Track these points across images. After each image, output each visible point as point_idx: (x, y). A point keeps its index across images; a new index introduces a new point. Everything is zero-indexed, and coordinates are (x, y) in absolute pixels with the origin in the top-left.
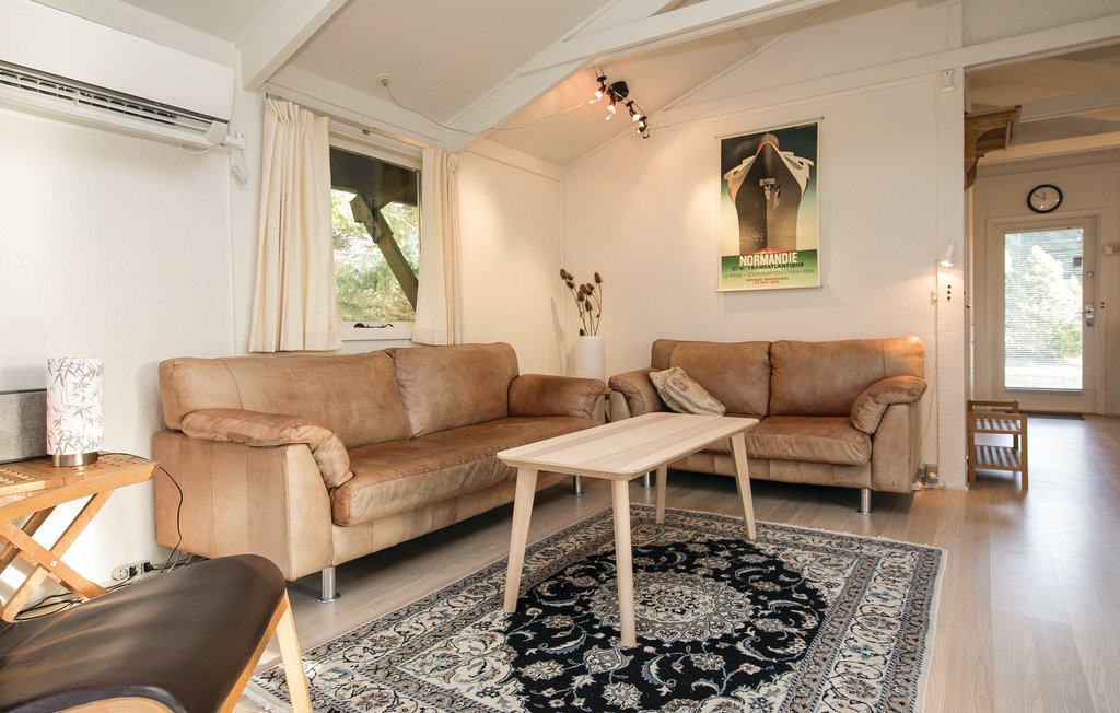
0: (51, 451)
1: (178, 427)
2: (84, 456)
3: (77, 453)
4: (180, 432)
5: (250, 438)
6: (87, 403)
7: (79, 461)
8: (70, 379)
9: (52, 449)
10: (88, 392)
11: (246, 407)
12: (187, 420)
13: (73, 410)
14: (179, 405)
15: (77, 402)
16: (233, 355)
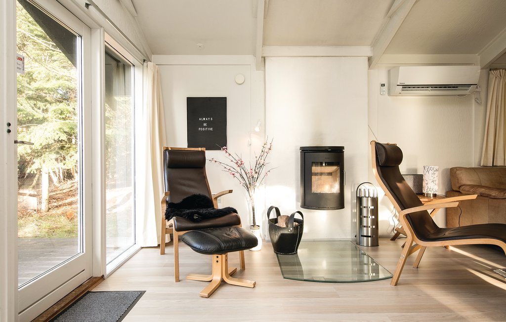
0: (424, 192)
1: (458, 190)
2: (433, 194)
3: (431, 193)
4: (459, 192)
5: (491, 195)
6: (435, 179)
7: (432, 196)
8: (430, 172)
9: (425, 191)
10: (435, 176)
11: (483, 185)
12: (462, 188)
13: (431, 181)
14: (458, 182)
15: (432, 178)
16: (473, 167)
